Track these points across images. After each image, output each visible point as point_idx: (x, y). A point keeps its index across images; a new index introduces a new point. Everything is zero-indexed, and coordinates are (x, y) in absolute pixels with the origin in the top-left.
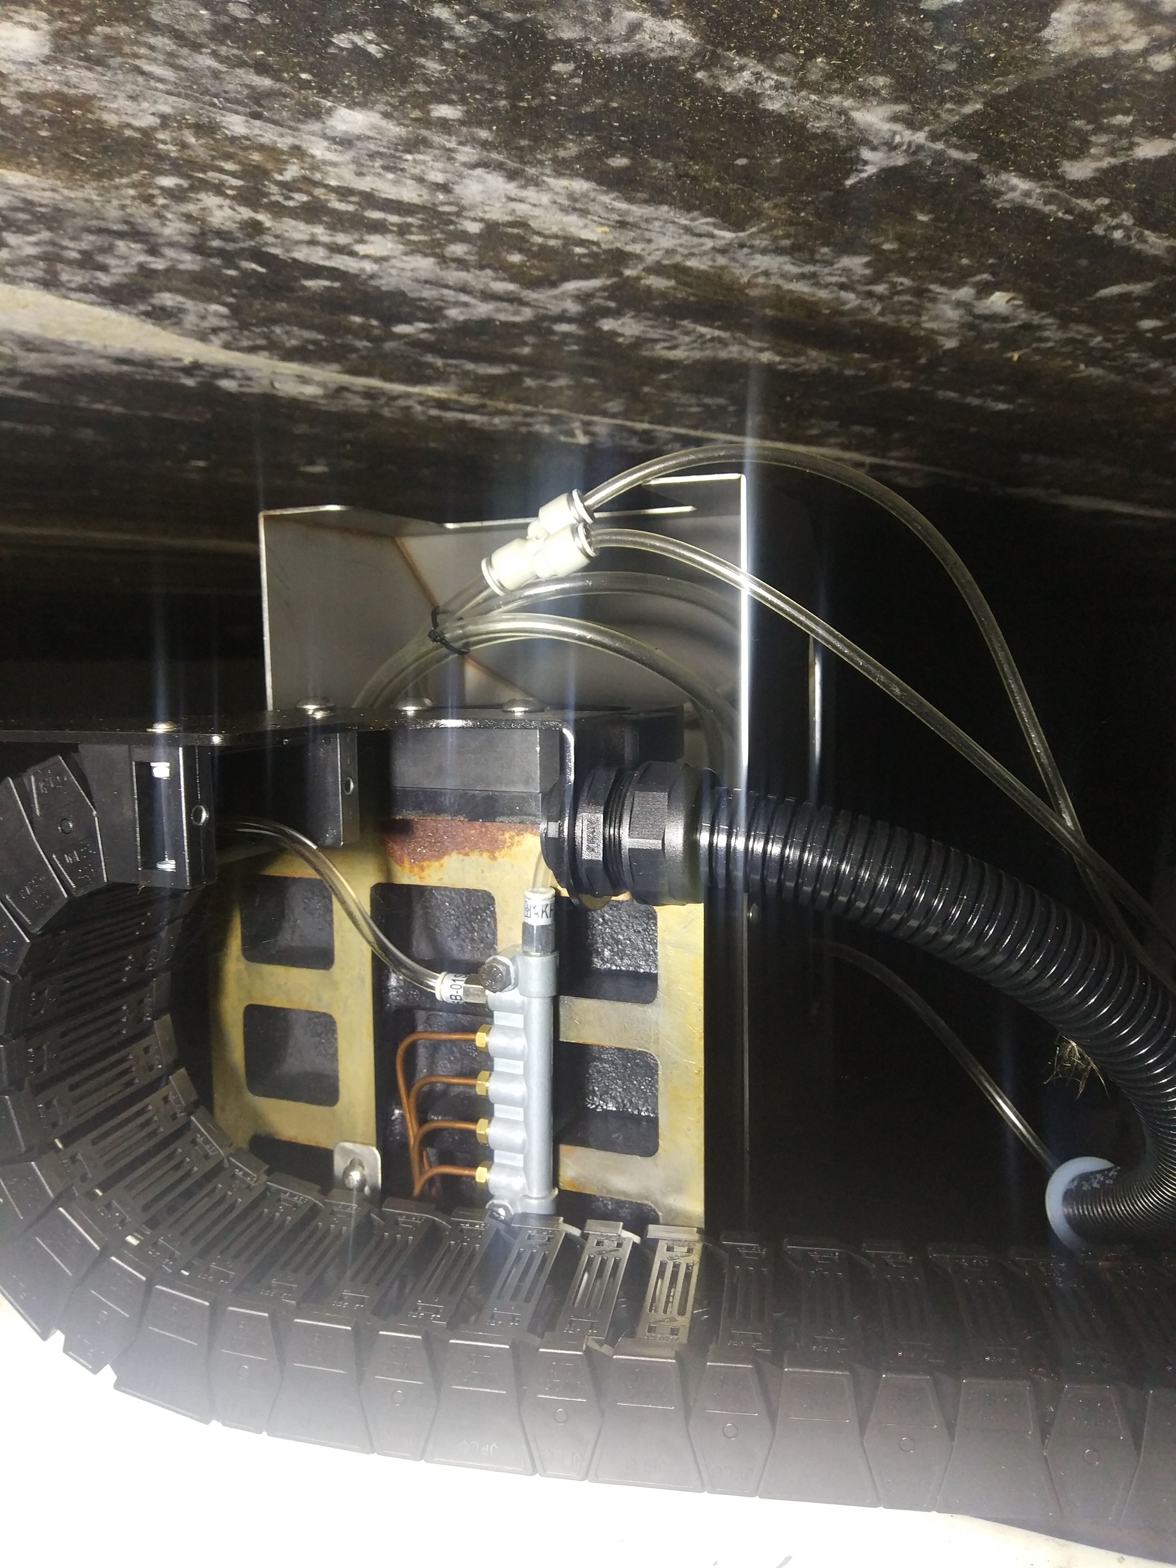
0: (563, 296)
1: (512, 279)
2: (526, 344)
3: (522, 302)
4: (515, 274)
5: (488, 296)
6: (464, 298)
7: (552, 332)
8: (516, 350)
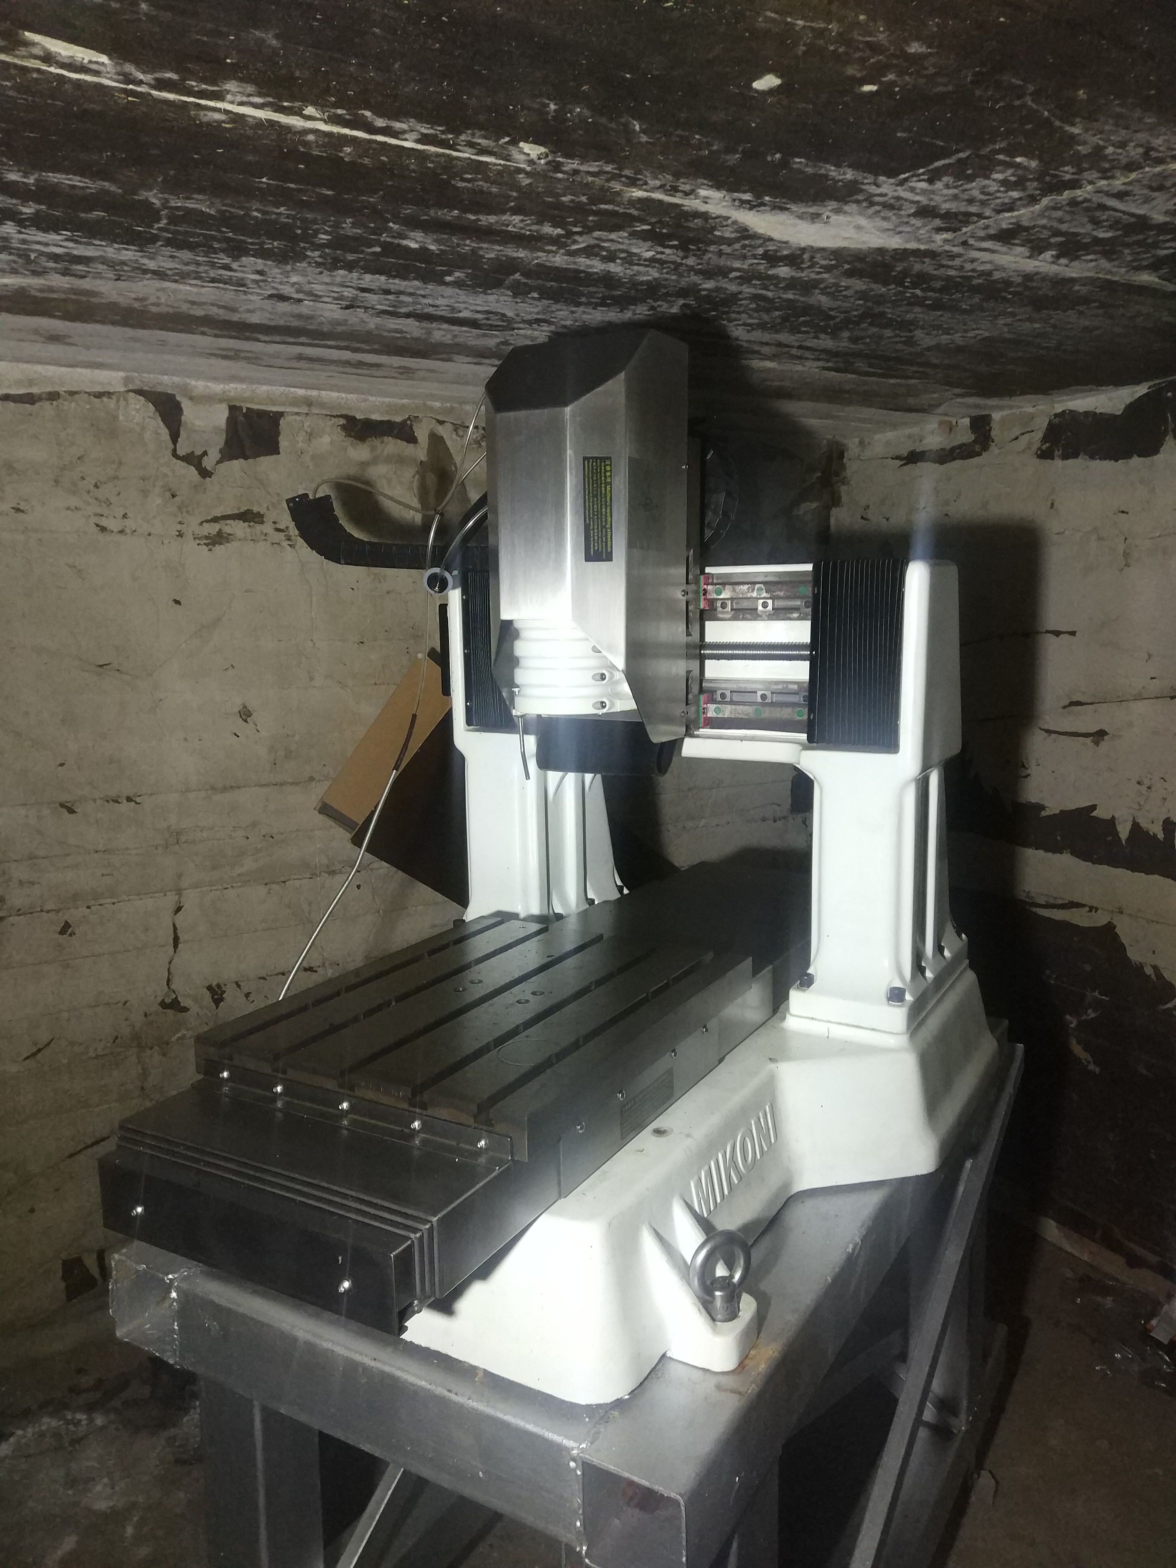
0: (583, 242)
1: (603, 247)
2: (592, 221)
3: (596, 239)
4: (603, 248)
5: (612, 241)
6: (620, 240)
7: (582, 227)
8: (595, 219)
